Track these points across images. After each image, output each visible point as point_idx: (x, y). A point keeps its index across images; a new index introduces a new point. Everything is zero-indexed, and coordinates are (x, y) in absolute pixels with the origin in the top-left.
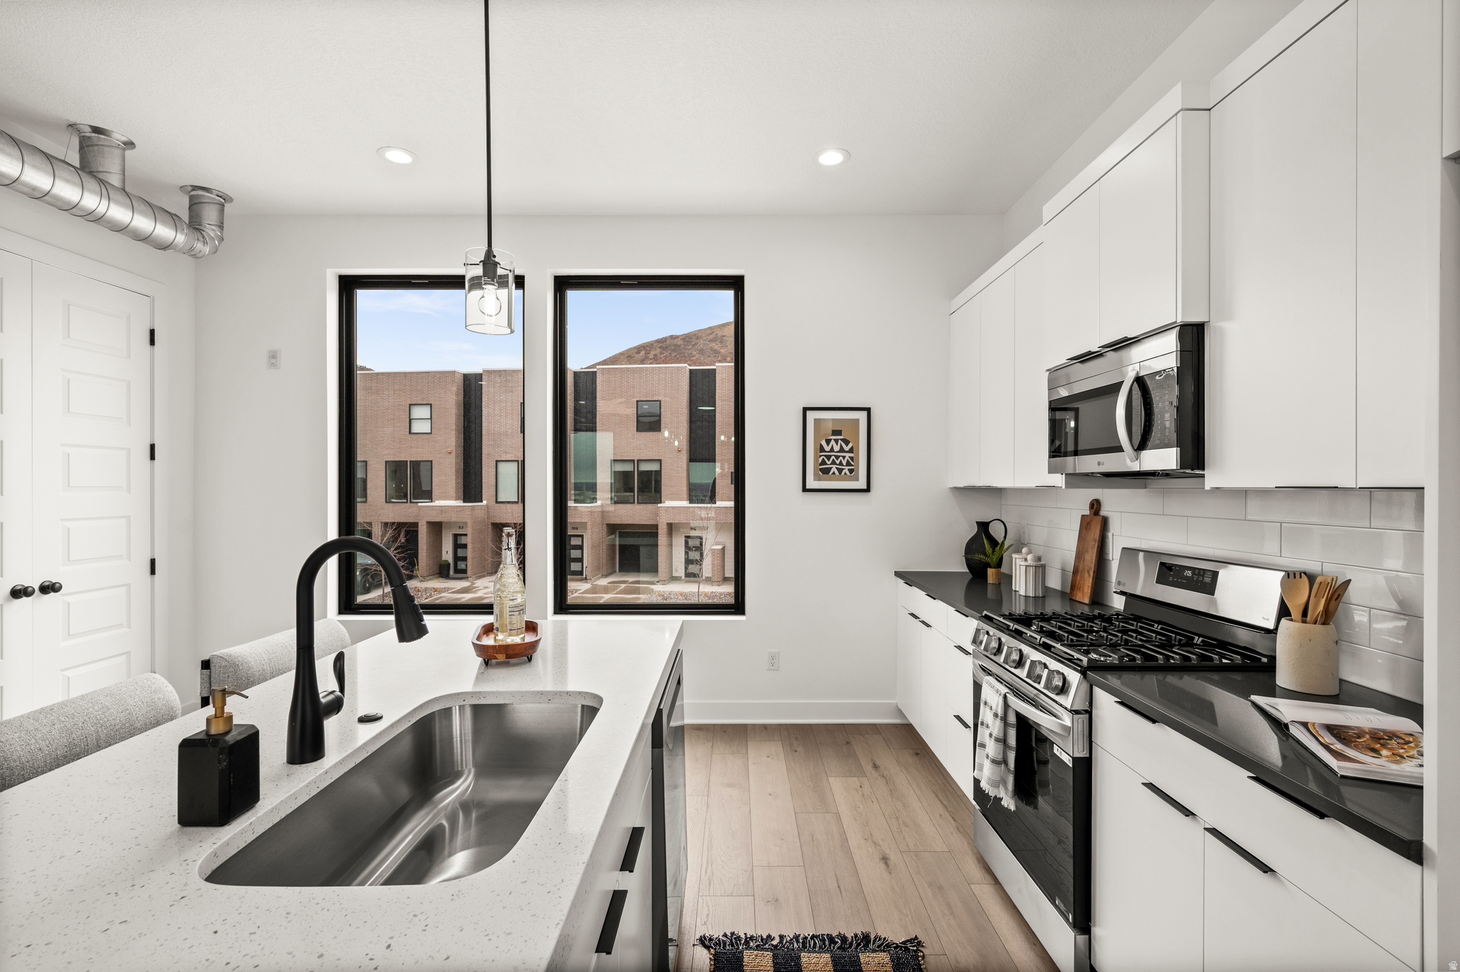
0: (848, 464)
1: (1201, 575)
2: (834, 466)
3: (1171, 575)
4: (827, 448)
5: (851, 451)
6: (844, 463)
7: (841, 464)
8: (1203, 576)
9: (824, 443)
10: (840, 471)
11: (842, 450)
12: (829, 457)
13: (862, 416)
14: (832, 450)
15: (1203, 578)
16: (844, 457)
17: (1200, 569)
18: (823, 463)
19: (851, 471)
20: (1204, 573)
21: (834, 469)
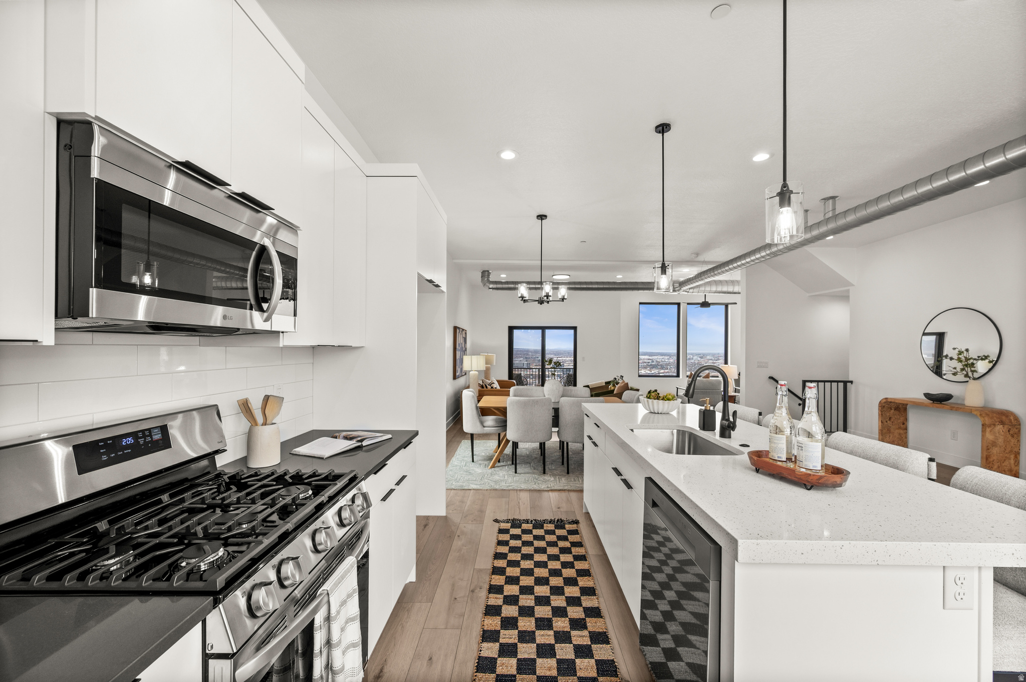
1: (148, 436)
3: (103, 454)
8: (150, 436)
15: (151, 438)
17: (143, 431)
20: (150, 432)
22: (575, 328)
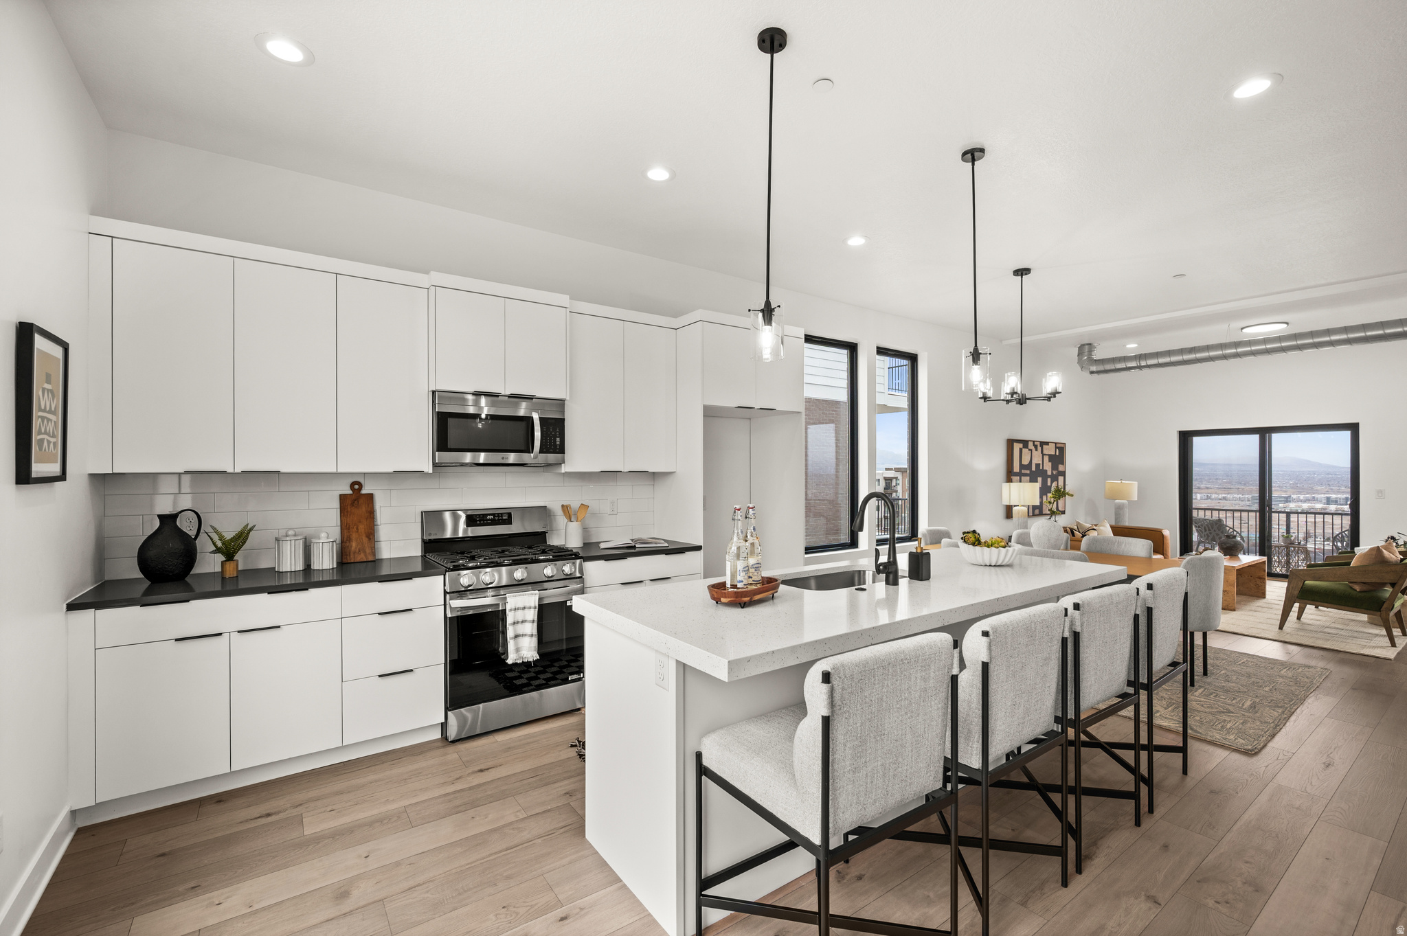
0: (54, 435)
2: (45, 436)
3: (480, 521)
4: (43, 406)
5: (55, 412)
6: (51, 433)
9: (40, 394)
10: (49, 443)
11: (50, 411)
12: (43, 419)
13: (60, 353)
14: (45, 409)
16: (51, 421)
18: (40, 431)
19: (54, 445)
20: (502, 515)
21: (45, 443)
22: (1354, 428)
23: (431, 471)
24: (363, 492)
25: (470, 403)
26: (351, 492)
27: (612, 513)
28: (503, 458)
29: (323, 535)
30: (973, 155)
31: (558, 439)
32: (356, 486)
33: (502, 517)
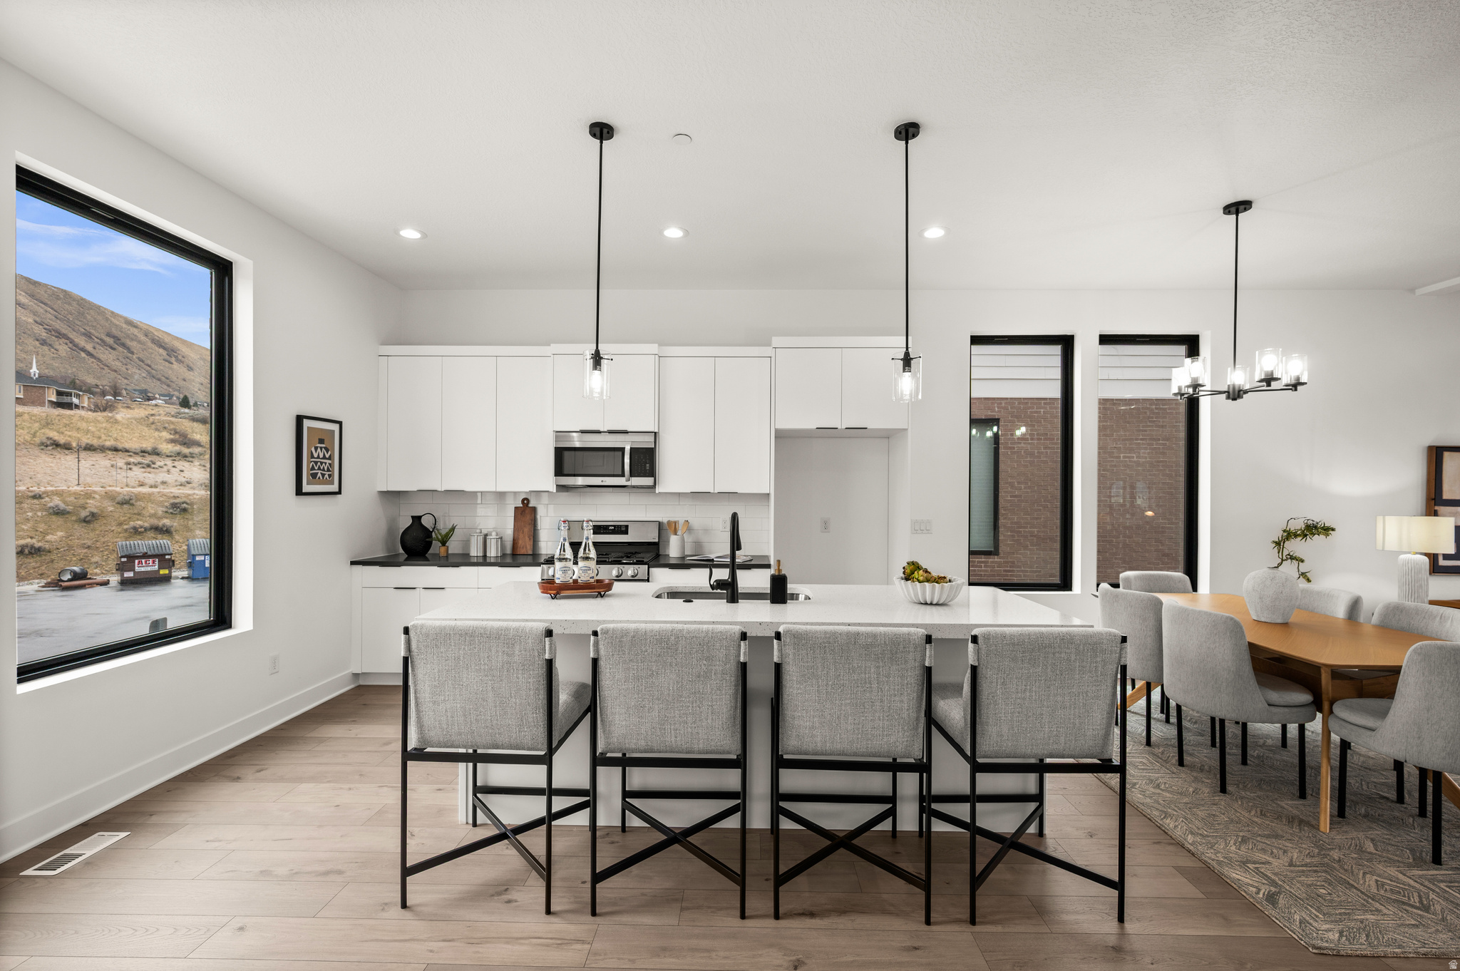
0: (328, 470)
2: (320, 471)
3: (602, 530)
4: (316, 455)
5: (330, 458)
6: (326, 469)
7: (324, 470)
9: (313, 450)
10: (323, 475)
11: (324, 457)
12: (316, 463)
13: (335, 427)
14: (318, 457)
16: (326, 463)
18: (313, 468)
19: (330, 476)
21: (319, 475)
23: (555, 491)
24: (530, 505)
25: (576, 439)
26: (522, 505)
27: (724, 530)
28: (602, 481)
29: (494, 534)
30: (907, 132)
31: (648, 465)
32: (526, 501)
33: (622, 529)
